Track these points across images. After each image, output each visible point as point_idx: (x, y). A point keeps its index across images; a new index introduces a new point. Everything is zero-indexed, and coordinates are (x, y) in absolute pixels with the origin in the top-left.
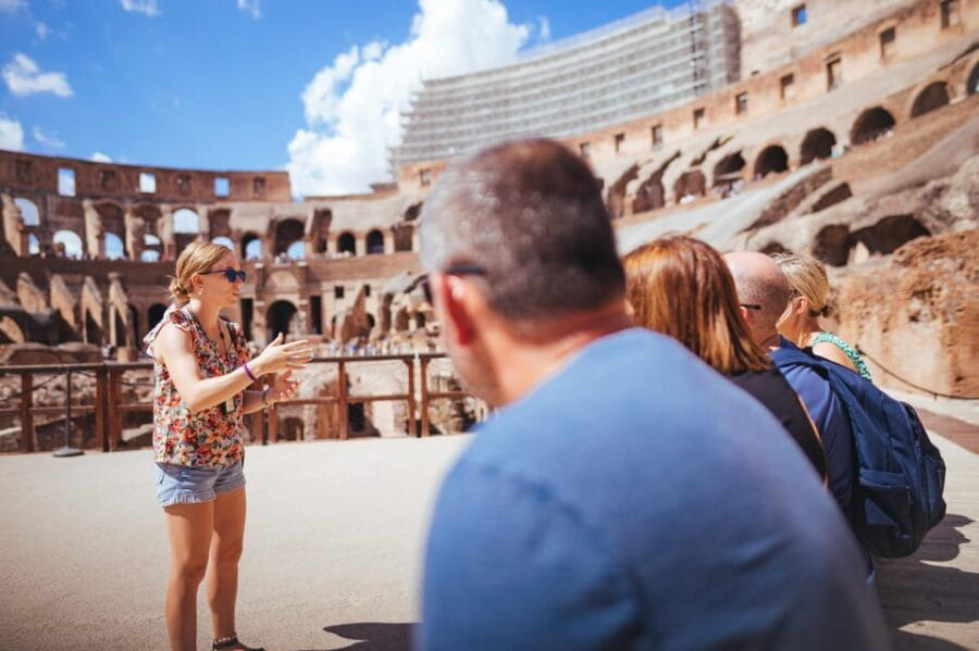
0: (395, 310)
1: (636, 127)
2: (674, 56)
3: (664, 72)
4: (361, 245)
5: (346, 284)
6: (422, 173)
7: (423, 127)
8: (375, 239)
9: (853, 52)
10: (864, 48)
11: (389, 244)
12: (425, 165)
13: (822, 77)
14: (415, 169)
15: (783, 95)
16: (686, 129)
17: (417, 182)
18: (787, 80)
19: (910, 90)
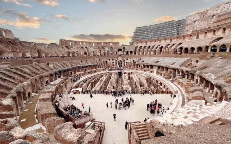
0: (136, 64)
1: (168, 39)
2: (175, 26)
3: (173, 29)
4: (129, 53)
5: (128, 58)
6: (137, 42)
7: (136, 34)
8: (131, 52)
9: (201, 34)
10: (202, 34)
11: (133, 53)
12: (137, 41)
13: (196, 37)
14: (136, 42)
15: (190, 38)
16: (175, 40)
17: (136, 44)
18: (191, 36)
19: (205, 46)
